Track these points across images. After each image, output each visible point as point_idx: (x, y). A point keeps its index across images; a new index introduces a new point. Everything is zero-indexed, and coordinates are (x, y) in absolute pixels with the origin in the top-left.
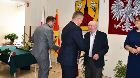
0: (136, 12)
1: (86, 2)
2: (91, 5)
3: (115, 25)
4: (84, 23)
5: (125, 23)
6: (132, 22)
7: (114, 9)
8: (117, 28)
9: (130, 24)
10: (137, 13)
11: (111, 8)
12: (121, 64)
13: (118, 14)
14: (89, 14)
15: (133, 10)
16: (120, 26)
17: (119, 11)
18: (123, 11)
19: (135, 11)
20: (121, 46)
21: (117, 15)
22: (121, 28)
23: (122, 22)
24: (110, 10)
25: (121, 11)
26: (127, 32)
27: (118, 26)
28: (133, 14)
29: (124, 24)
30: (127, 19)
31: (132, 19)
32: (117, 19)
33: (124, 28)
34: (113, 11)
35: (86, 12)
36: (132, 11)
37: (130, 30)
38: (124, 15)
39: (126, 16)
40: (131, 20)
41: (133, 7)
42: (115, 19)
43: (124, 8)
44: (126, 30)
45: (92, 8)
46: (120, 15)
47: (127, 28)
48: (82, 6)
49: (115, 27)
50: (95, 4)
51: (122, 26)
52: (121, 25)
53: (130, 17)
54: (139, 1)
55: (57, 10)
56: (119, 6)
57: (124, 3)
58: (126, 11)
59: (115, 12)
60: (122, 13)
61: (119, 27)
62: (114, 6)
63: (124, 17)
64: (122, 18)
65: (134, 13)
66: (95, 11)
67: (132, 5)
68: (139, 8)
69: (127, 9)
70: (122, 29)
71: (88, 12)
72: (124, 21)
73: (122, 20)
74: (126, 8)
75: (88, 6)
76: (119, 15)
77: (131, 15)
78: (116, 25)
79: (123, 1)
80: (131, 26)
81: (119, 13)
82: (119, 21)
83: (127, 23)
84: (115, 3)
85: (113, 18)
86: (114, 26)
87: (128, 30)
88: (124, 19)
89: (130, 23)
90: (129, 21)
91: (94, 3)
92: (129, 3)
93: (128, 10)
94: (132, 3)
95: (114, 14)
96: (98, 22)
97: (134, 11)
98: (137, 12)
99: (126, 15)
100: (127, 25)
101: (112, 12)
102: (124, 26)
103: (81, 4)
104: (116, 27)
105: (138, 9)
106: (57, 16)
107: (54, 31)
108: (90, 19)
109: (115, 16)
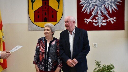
0: (108, 4)
3: (85, 19)
5: (97, 16)
6: (105, 15)
8: (88, 23)
9: (103, 18)
10: (110, 5)
12: (99, 65)
13: (88, 5)
15: (105, 1)
16: (92, 21)
17: (90, 2)
18: (94, 3)
19: (108, 2)
20: (94, 44)
21: (87, 7)
22: (93, 22)
23: (93, 15)
26: (100, 27)
27: (89, 20)
28: (105, 5)
29: (96, 18)
30: (99, 11)
31: (104, 11)
32: (87, 12)
33: (96, 23)
34: (83, 2)
35: (46, 3)
36: (104, 3)
37: (103, 24)
38: (96, 7)
39: (97, 9)
40: (103, 13)
42: (85, 12)
44: (98, 25)
46: (91, 7)
47: (99, 22)
49: (85, 22)
51: (94, 21)
52: (92, 19)
53: (102, 9)
58: (98, 2)
59: (84, 3)
60: (92, 5)
61: (90, 22)
63: (95, 10)
64: (93, 10)
65: (107, 4)
70: (94, 24)
71: (48, 2)
72: (96, 14)
73: (93, 14)
76: (89, 7)
77: (103, 7)
78: (87, 19)
80: (104, 19)
81: (90, 4)
82: (90, 14)
83: (100, 17)
86: (85, 21)
87: (101, 25)
88: (95, 12)
89: (102, 16)
90: (101, 14)
93: (100, 1)
95: (83, 6)
97: (106, 3)
98: (110, 3)
99: (98, 7)
100: (99, 18)
101: (81, 3)
102: (96, 20)
104: (87, 22)
105: (110, 1)
108: (52, 12)
109: (85, 8)
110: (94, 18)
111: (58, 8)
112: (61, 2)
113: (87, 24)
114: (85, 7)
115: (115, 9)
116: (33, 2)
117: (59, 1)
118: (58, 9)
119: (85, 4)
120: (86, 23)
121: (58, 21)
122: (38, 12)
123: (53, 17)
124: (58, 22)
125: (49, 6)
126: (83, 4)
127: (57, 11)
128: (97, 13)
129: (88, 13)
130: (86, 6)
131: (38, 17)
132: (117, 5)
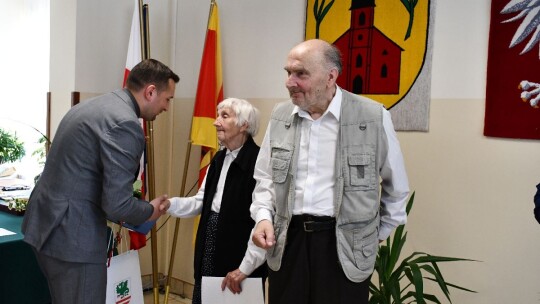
3: (524, 84)
8: (539, 103)
32: (536, 46)
35: (362, 16)
42: (528, 47)
49: (524, 95)
55: (213, 5)
59: (525, 7)
71: (372, 12)
78: (532, 84)
85: (514, 41)
86: (522, 90)
96: (429, 69)
101: (507, 8)
104: (534, 96)
106: (211, 37)
107: (197, 120)
108: (385, 53)
109: (530, 31)
111: (408, 36)
112: (420, 9)
113: (532, 108)
114: (529, 25)
116: (319, 18)
117: (415, 4)
118: (406, 38)
119: (532, 8)
120: (529, 100)
121: (403, 89)
124: (404, 97)
125: (374, 27)
126: (519, 12)
127: (402, 46)
130: (533, 21)
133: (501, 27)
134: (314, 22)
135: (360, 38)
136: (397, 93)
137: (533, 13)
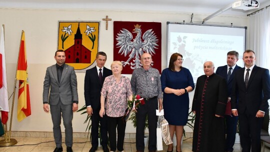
0: (146, 47)
1: (79, 25)
2: (87, 31)
3: (122, 62)
4: (76, 58)
5: (135, 59)
7: (120, 40)
9: (141, 61)
11: (117, 39)
14: (83, 44)
15: (142, 44)
16: (129, 64)
17: (127, 44)
18: (132, 45)
19: (145, 45)
21: (125, 49)
22: (130, 65)
23: (130, 58)
24: (115, 42)
25: (130, 44)
28: (143, 48)
29: (134, 61)
30: (137, 54)
33: (133, 66)
34: (119, 43)
36: (142, 46)
38: (134, 50)
39: (135, 51)
40: (141, 56)
41: (143, 41)
42: (122, 53)
43: (132, 41)
45: (89, 37)
46: (128, 49)
47: (137, 65)
48: (70, 31)
50: (93, 31)
51: (131, 64)
52: (130, 62)
53: (140, 52)
54: (149, 35)
55: (23, 32)
56: (127, 37)
57: (133, 34)
58: (136, 45)
60: (130, 47)
61: (127, 64)
62: (120, 36)
63: (133, 52)
64: (130, 53)
66: (93, 40)
67: (142, 38)
68: (149, 42)
69: (136, 42)
70: (131, 67)
71: (82, 41)
73: (131, 56)
74: (135, 40)
75: (82, 32)
77: (141, 49)
78: (124, 62)
79: (131, 32)
81: (127, 46)
82: (128, 57)
84: (122, 33)
85: (119, 52)
88: (133, 55)
89: (140, 59)
90: (139, 57)
91: (91, 28)
92: (139, 35)
94: (142, 35)
95: (120, 48)
98: (147, 47)
99: (136, 49)
100: (137, 61)
101: (117, 44)
102: (133, 63)
103: (70, 27)
104: (124, 65)
105: (148, 44)
106: (22, 43)
107: (18, 71)
108: (86, 52)
110: (131, 61)
111: (93, 48)
112: (96, 42)
114: (122, 49)
115: (152, 53)
116: (63, 40)
121: (92, 62)
122: (69, 52)
123: (86, 57)
124: (92, 64)
126: (120, 46)
127: (91, 51)
128: (135, 56)
129: (125, 55)
131: (69, 57)
132: (154, 48)
133: (116, 49)
134: (62, 41)
135: (78, 47)
136: (90, 63)
137: (123, 46)
